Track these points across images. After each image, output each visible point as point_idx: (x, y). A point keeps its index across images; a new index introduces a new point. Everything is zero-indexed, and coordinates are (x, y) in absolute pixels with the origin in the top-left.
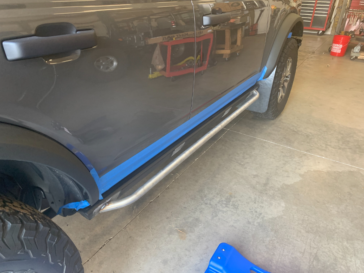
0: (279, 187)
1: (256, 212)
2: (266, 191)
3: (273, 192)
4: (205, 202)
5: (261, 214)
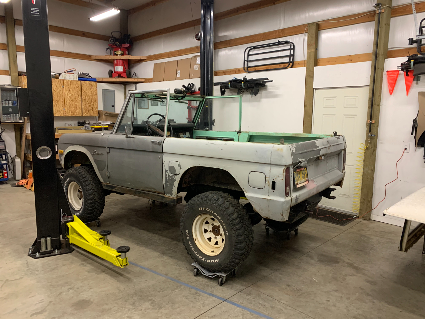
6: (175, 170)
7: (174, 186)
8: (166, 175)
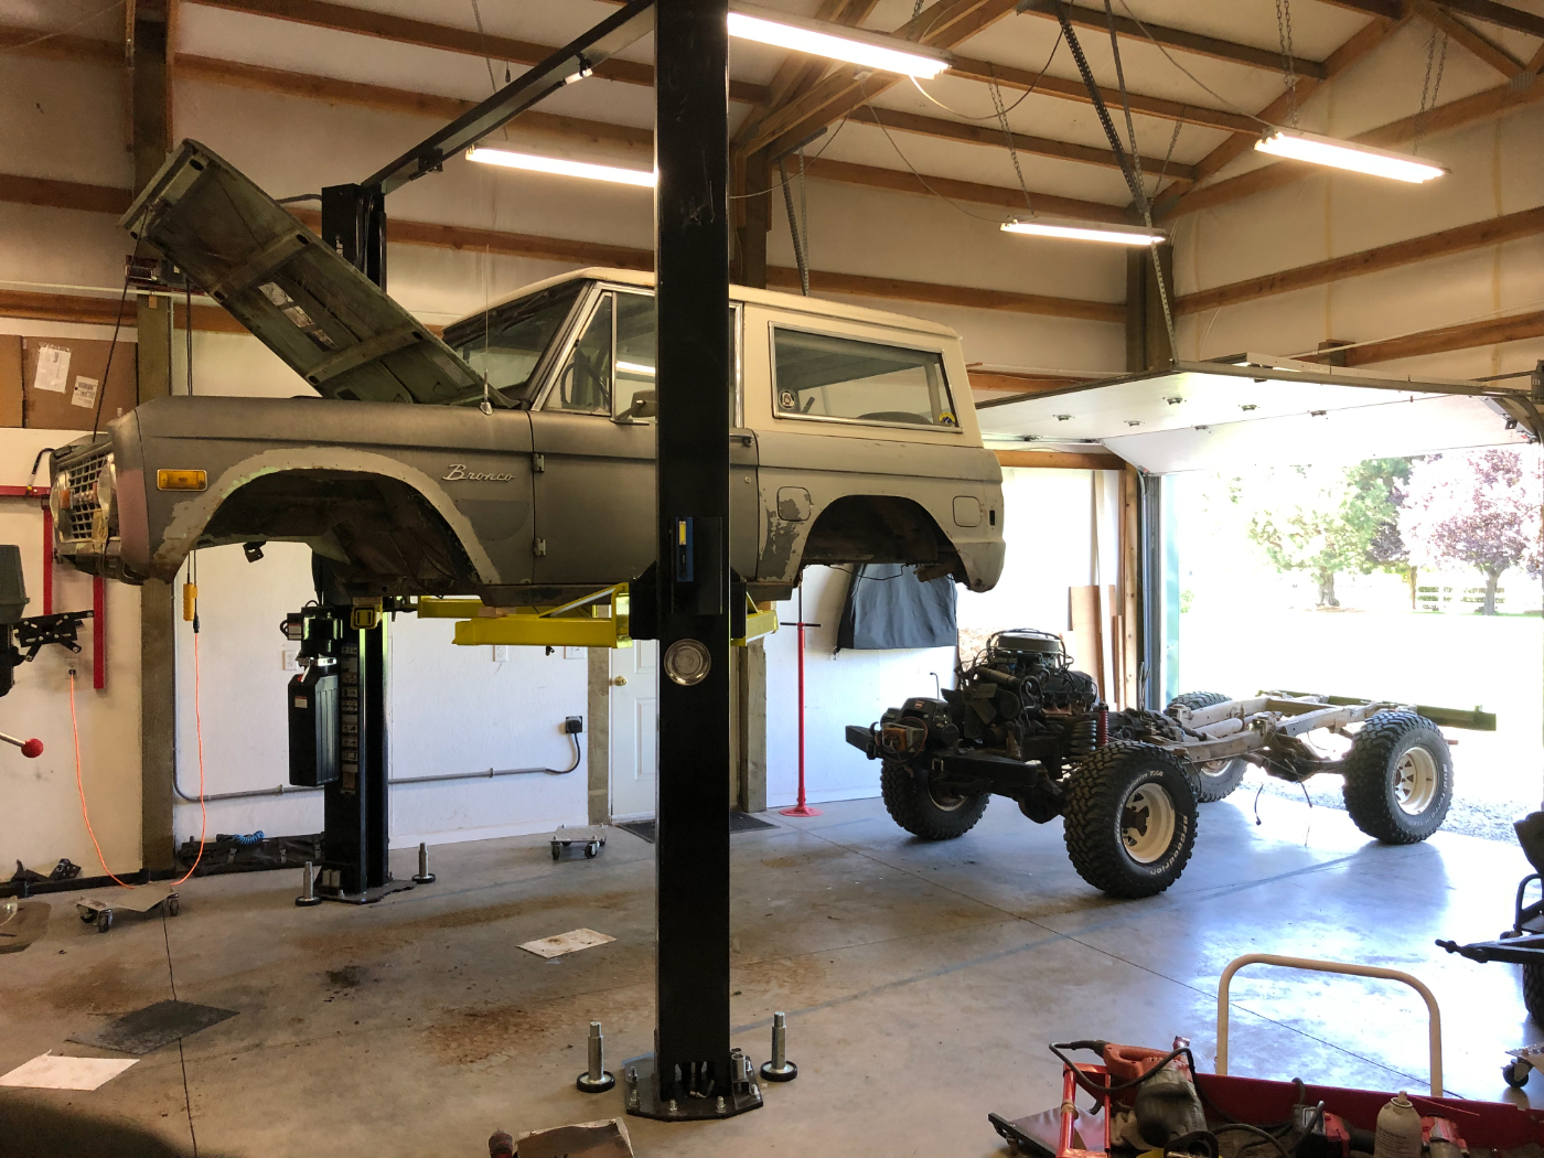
6: (797, 509)
7: (794, 552)
8: (770, 524)
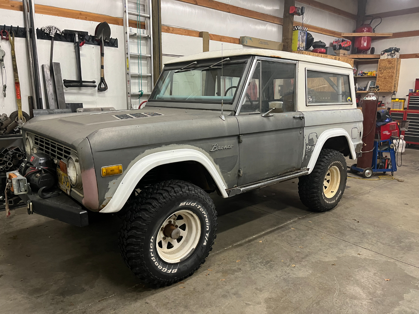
0: (314, 261)
1: (286, 272)
2: (301, 262)
3: (307, 263)
4: (250, 261)
5: (288, 274)
6: (314, 141)
